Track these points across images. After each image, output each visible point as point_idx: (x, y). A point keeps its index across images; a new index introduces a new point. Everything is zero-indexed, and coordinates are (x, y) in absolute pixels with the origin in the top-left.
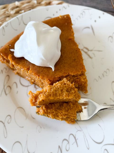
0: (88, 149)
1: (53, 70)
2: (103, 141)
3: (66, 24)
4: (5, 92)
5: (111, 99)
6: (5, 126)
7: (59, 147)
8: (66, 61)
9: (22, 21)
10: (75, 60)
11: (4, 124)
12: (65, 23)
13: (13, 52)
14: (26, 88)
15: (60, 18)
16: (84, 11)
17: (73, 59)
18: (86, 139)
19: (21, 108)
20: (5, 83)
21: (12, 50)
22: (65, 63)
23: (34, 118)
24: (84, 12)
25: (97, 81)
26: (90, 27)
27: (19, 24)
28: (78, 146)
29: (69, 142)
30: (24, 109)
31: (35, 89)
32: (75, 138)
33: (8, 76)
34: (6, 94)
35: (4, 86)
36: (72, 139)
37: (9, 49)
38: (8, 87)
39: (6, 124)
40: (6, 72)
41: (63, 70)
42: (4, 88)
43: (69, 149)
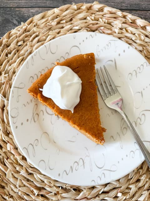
0: (91, 171)
1: (73, 112)
2: (103, 167)
3: (90, 64)
4: (34, 120)
6: (33, 148)
7: (71, 167)
8: (84, 105)
9: (49, 50)
10: (91, 104)
11: (33, 146)
12: (89, 63)
13: (42, 91)
14: (50, 116)
15: (85, 57)
18: (91, 164)
19: (46, 133)
20: (34, 111)
21: (41, 89)
22: (83, 107)
23: (55, 142)
24: (110, 43)
25: (109, 116)
26: (114, 60)
27: (47, 53)
28: (84, 168)
29: (78, 164)
30: (48, 134)
31: (57, 118)
32: (83, 162)
33: (36, 104)
34: (35, 122)
35: (33, 114)
36: (81, 163)
37: (38, 88)
38: (36, 114)
39: (35, 146)
40: (34, 102)
41: (81, 113)
42: (33, 116)
43: (78, 169)
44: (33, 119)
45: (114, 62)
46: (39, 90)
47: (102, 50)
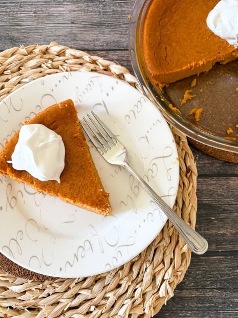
0: (103, 253)
1: (59, 182)
2: (117, 243)
3: (69, 114)
4: (11, 206)
5: (128, 196)
6: (18, 243)
7: (75, 255)
8: (72, 170)
9: (12, 106)
10: (82, 166)
11: (16, 241)
12: (67, 114)
13: (11, 164)
14: (33, 195)
15: (60, 107)
16: (92, 79)
17: (80, 165)
18: (101, 244)
19: (31, 219)
20: (8, 194)
21: (9, 162)
22: (71, 171)
23: (47, 229)
24: (91, 81)
25: (113, 177)
26: (102, 103)
27: (9, 112)
28: (93, 252)
29: (84, 249)
30: (35, 221)
31: (43, 196)
32: (90, 243)
33: (10, 184)
34: (12, 208)
35: (8, 199)
36: (87, 246)
37: (6, 161)
38: (12, 198)
39: (19, 240)
40: (6, 181)
41: (71, 181)
42: (8, 200)
43: (85, 255)
44: (8, 205)
45: (103, 105)
46: (7, 163)
47: (85, 93)
